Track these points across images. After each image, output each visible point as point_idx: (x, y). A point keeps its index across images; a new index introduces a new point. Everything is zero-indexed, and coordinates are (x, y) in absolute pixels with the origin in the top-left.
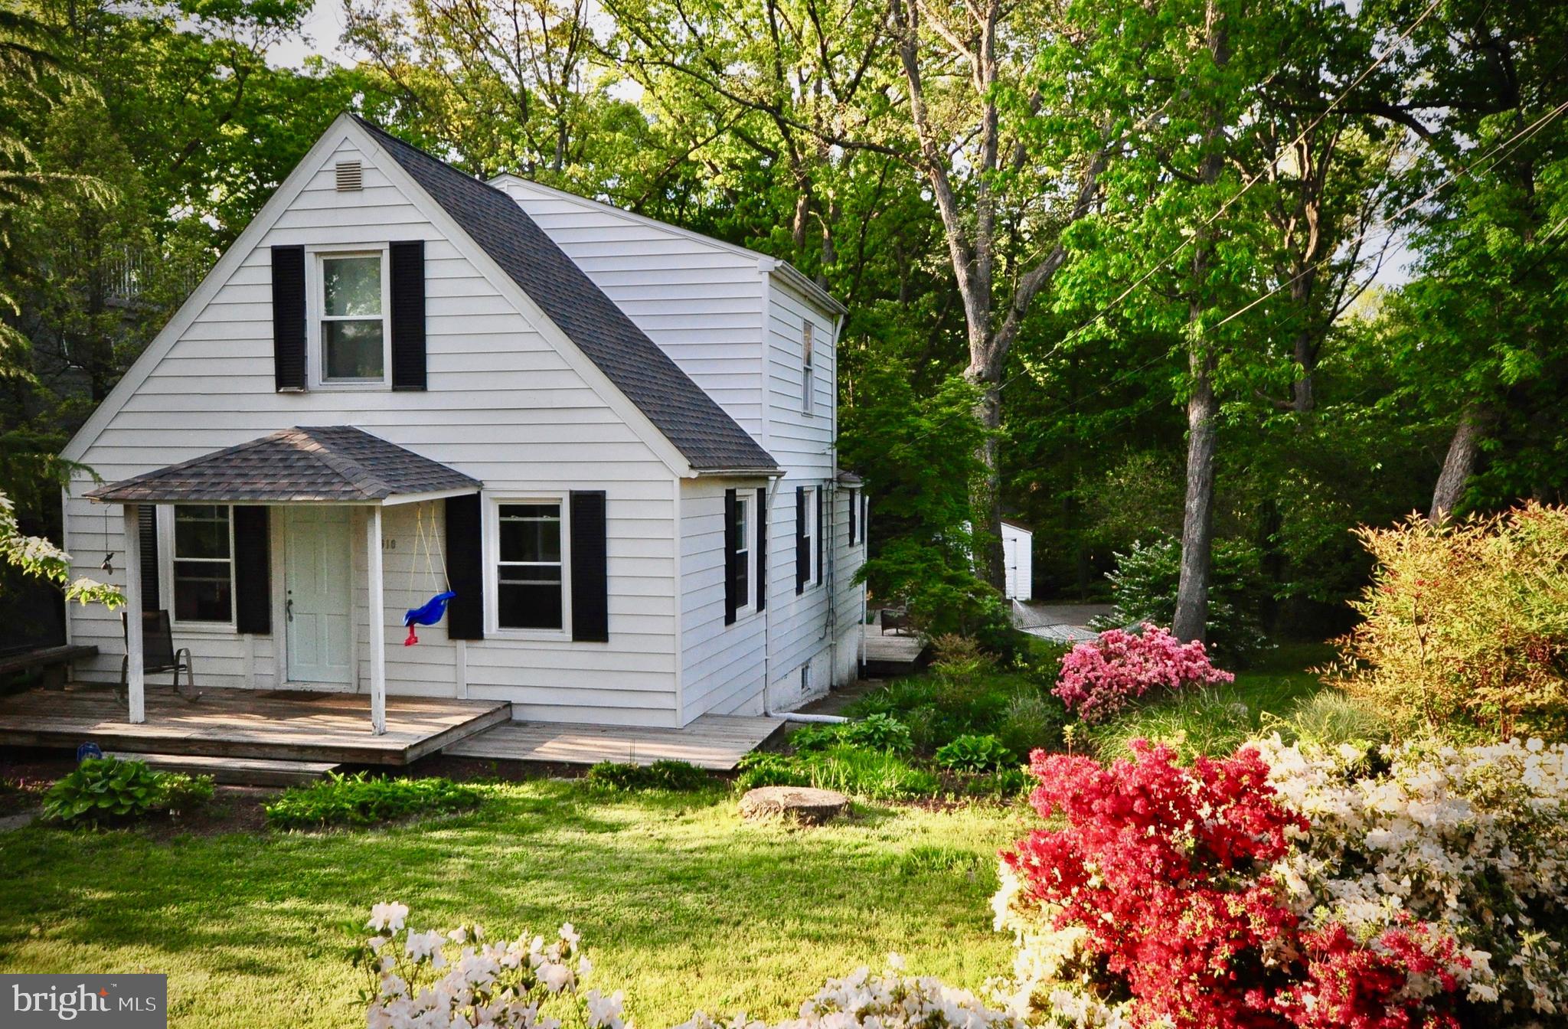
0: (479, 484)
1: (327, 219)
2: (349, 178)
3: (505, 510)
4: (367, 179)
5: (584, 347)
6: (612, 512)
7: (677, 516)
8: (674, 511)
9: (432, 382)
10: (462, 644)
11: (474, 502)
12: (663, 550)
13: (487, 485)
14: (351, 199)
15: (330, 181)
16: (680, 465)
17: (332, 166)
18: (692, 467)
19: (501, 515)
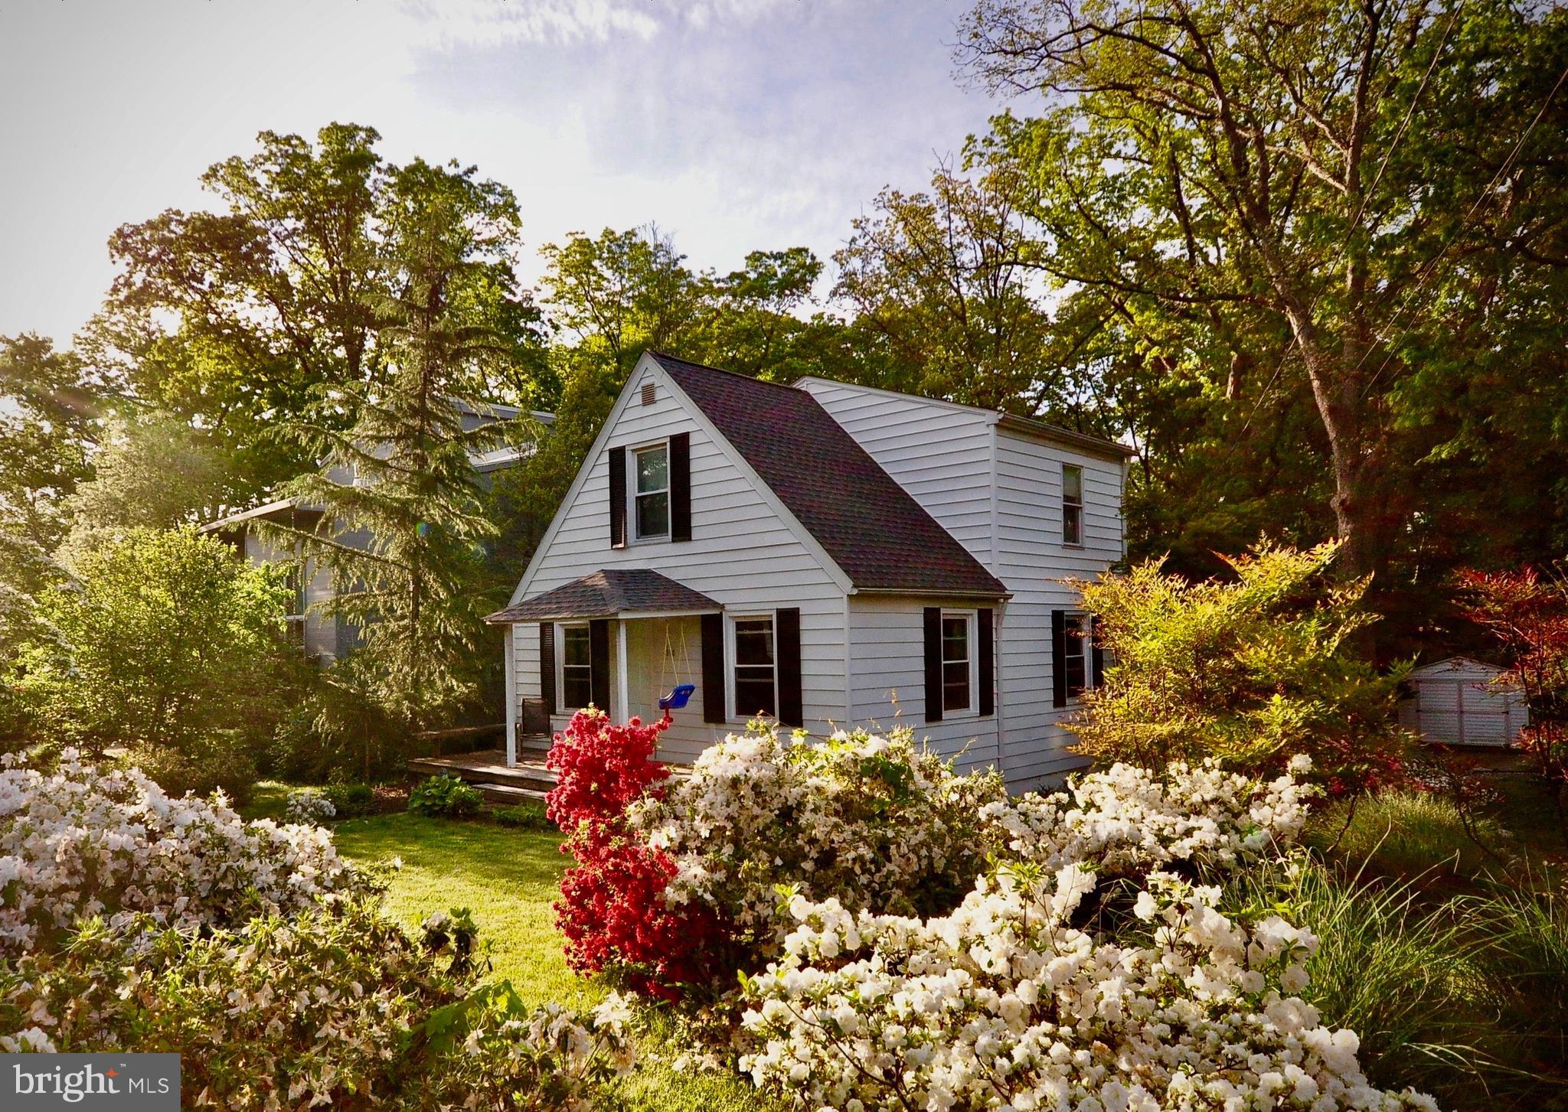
0: (722, 607)
1: (636, 426)
2: (649, 396)
3: (740, 626)
4: (659, 395)
5: (783, 499)
6: (805, 624)
7: (846, 627)
8: (842, 622)
9: (695, 534)
10: (712, 726)
11: (718, 619)
12: (837, 653)
13: (727, 607)
14: (651, 409)
15: (638, 399)
16: (847, 585)
17: (639, 389)
18: (855, 586)
19: (738, 629)
